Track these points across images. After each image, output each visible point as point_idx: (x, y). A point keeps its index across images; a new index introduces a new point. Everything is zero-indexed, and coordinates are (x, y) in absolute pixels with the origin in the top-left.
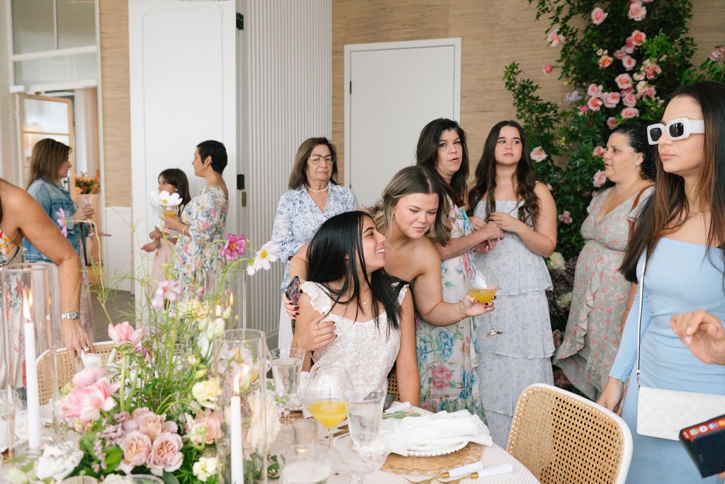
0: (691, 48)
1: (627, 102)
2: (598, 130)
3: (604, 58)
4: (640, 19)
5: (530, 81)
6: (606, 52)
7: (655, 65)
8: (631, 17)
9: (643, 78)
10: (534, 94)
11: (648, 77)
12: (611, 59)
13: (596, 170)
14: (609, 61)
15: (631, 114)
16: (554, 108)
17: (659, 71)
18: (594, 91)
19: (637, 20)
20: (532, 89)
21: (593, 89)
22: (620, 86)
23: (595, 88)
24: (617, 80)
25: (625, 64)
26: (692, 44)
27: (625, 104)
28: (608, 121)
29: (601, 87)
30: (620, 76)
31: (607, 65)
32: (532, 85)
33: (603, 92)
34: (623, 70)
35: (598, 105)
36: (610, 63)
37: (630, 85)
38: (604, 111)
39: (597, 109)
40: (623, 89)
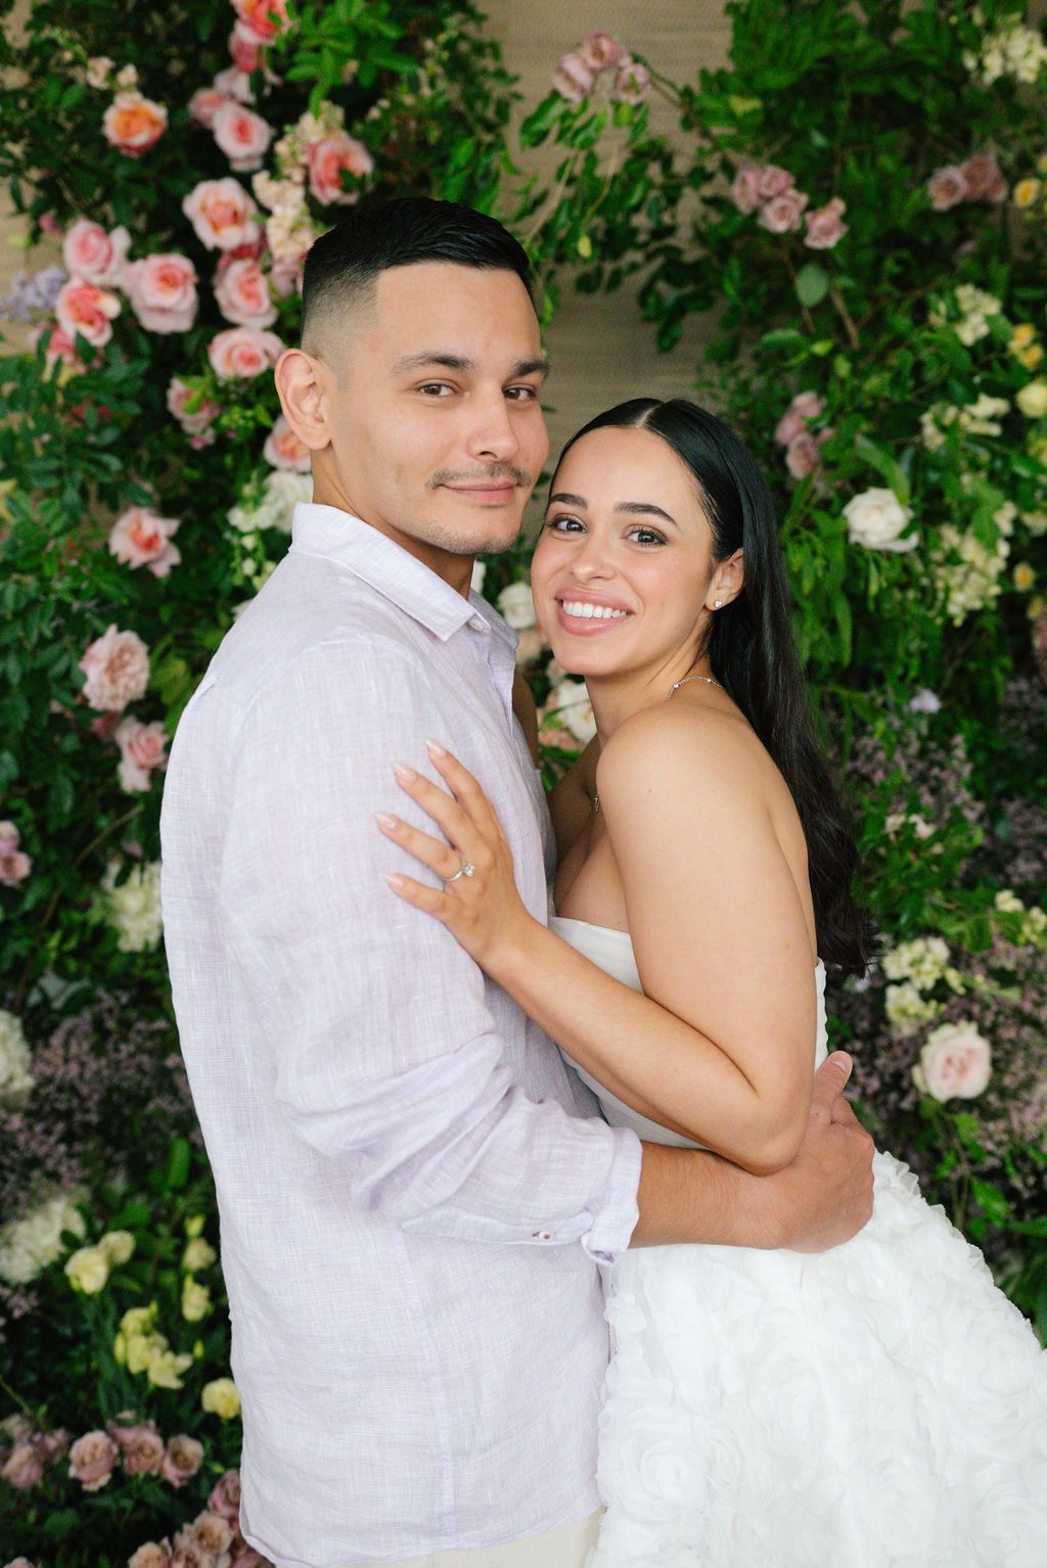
0: (497, 90)
1: (233, 306)
2: (110, 435)
3: (123, 102)
6: (129, 75)
7: (342, 142)
9: (295, 194)
11: (315, 190)
12: (159, 112)
13: (97, 623)
14: (153, 122)
15: (251, 360)
17: (362, 164)
18: (90, 253)
21: (83, 246)
22: (207, 236)
23: (94, 240)
24: (192, 205)
25: (226, 140)
26: (501, 74)
27: (230, 315)
28: (172, 397)
29: (121, 239)
30: (203, 190)
31: (142, 137)
33: (132, 256)
34: (216, 165)
35: (100, 314)
36: (157, 132)
37: (250, 233)
38: (144, 346)
39: (99, 337)
40: (217, 252)
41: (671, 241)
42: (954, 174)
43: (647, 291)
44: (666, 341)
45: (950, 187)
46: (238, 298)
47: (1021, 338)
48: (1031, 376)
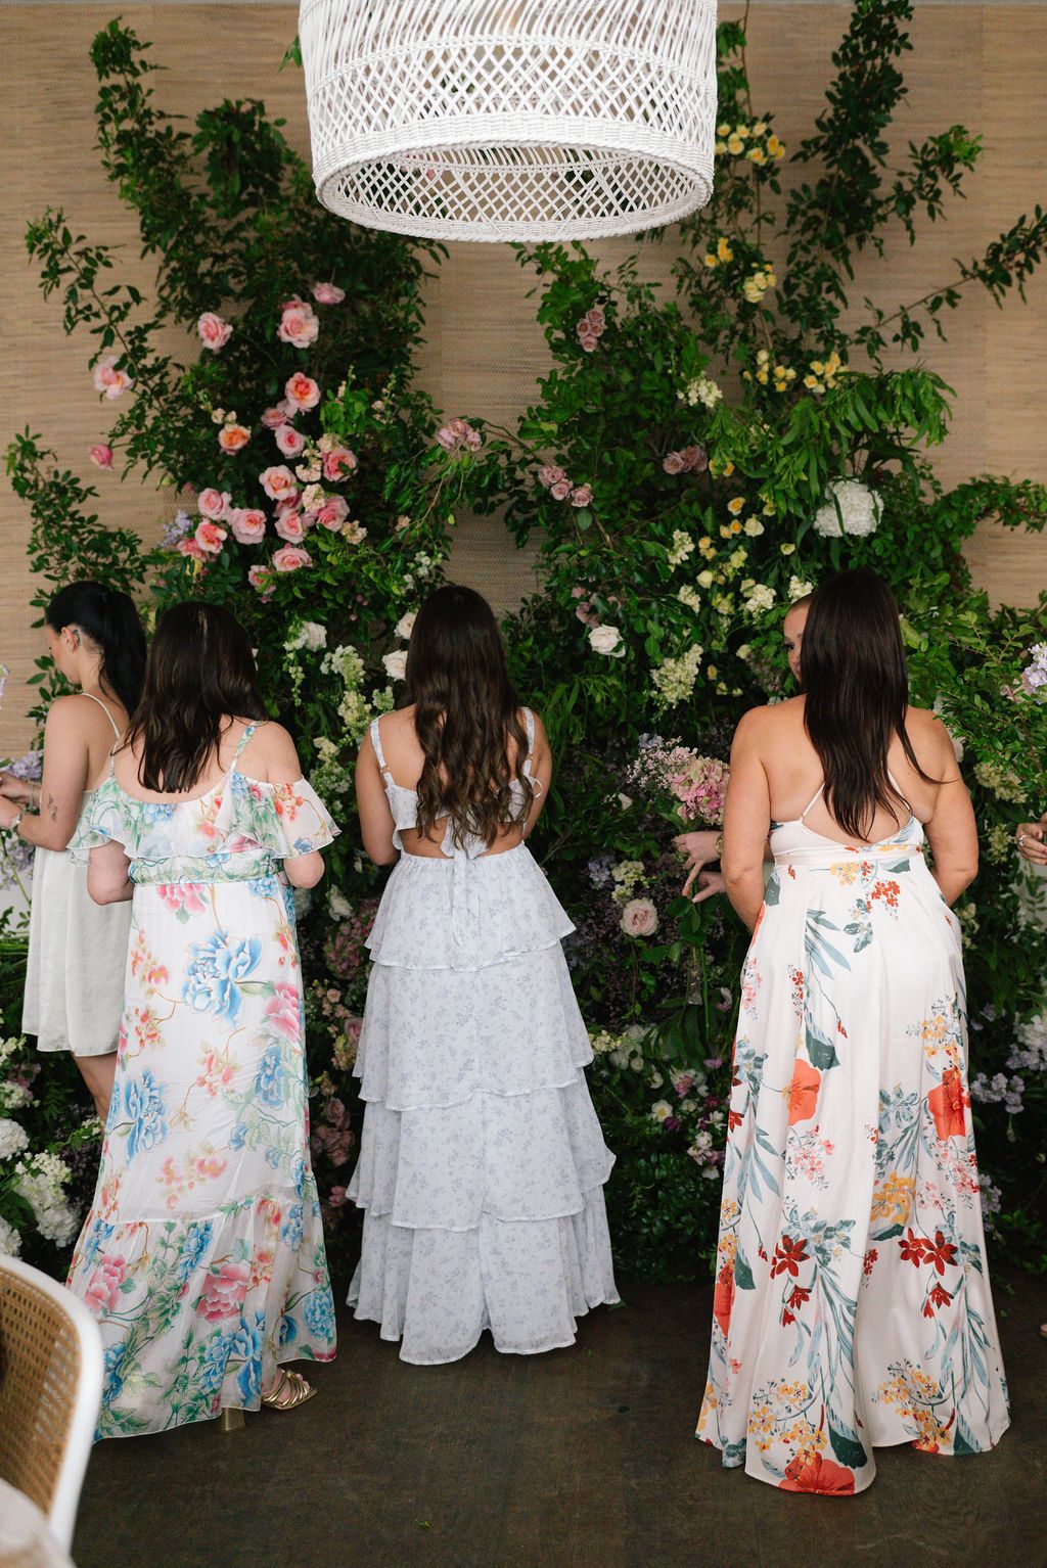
1: (284, 532)
3: (229, 428)
4: (306, 345)
5: (72, 477)
6: (233, 415)
7: (341, 450)
8: (285, 338)
9: (317, 476)
10: (84, 509)
11: (326, 475)
12: (247, 432)
14: (244, 438)
15: (294, 562)
16: (128, 541)
17: (351, 461)
18: (213, 504)
19: (299, 345)
20: (78, 495)
21: (209, 500)
22: (272, 495)
23: (213, 498)
24: (263, 479)
25: (283, 444)
27: (281, 537)
28: (251, 574)
29: (227, 497)
30: (270, 471)
31: (239, 445)
32: (78, 485)
33: (232, 505)
34: (278, 458)
35: (218, 539)
36: (245, 441)
37: (293, 492)
38: (236, 551)
39: (215, 549)
40: (276, 501)
41: (521, 487)
42: (677, 456)
43: (508, 515)
44: (521, 542)
45: (675, 463)
46: (286, 528)
47: (705, 543)
48: (707, 565)
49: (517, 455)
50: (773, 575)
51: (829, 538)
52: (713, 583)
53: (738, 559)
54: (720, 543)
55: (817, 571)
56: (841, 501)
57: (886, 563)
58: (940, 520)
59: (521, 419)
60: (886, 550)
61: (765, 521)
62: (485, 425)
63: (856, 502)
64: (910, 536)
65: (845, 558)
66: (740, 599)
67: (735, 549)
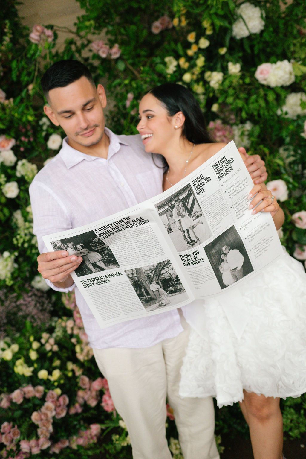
42: (157, 24)
45: (157, 27)
47: (182, 61)
48: (185, 71)
49: (79, 43)
50: (219, 66)
51: (242, 39)
52: (192, 80)
53: (201, 61)
54: (189, 59)
55: (240, 57)
56: (244, 17)
57: (271, 45)
58: (294, 13)
59: (75, 24)
60: (270, 37)
61: (209, 38)
62: (55, 28)
63: (251, 14)
64: (281, 26)
65: (252, 47)
66: (206, 83)
67: (198, 57)
